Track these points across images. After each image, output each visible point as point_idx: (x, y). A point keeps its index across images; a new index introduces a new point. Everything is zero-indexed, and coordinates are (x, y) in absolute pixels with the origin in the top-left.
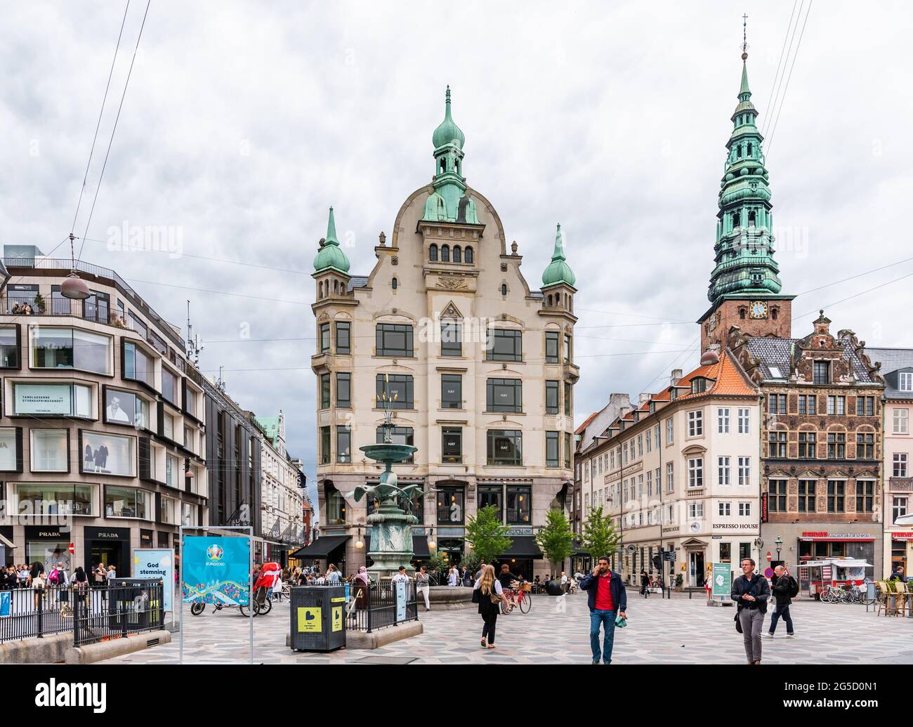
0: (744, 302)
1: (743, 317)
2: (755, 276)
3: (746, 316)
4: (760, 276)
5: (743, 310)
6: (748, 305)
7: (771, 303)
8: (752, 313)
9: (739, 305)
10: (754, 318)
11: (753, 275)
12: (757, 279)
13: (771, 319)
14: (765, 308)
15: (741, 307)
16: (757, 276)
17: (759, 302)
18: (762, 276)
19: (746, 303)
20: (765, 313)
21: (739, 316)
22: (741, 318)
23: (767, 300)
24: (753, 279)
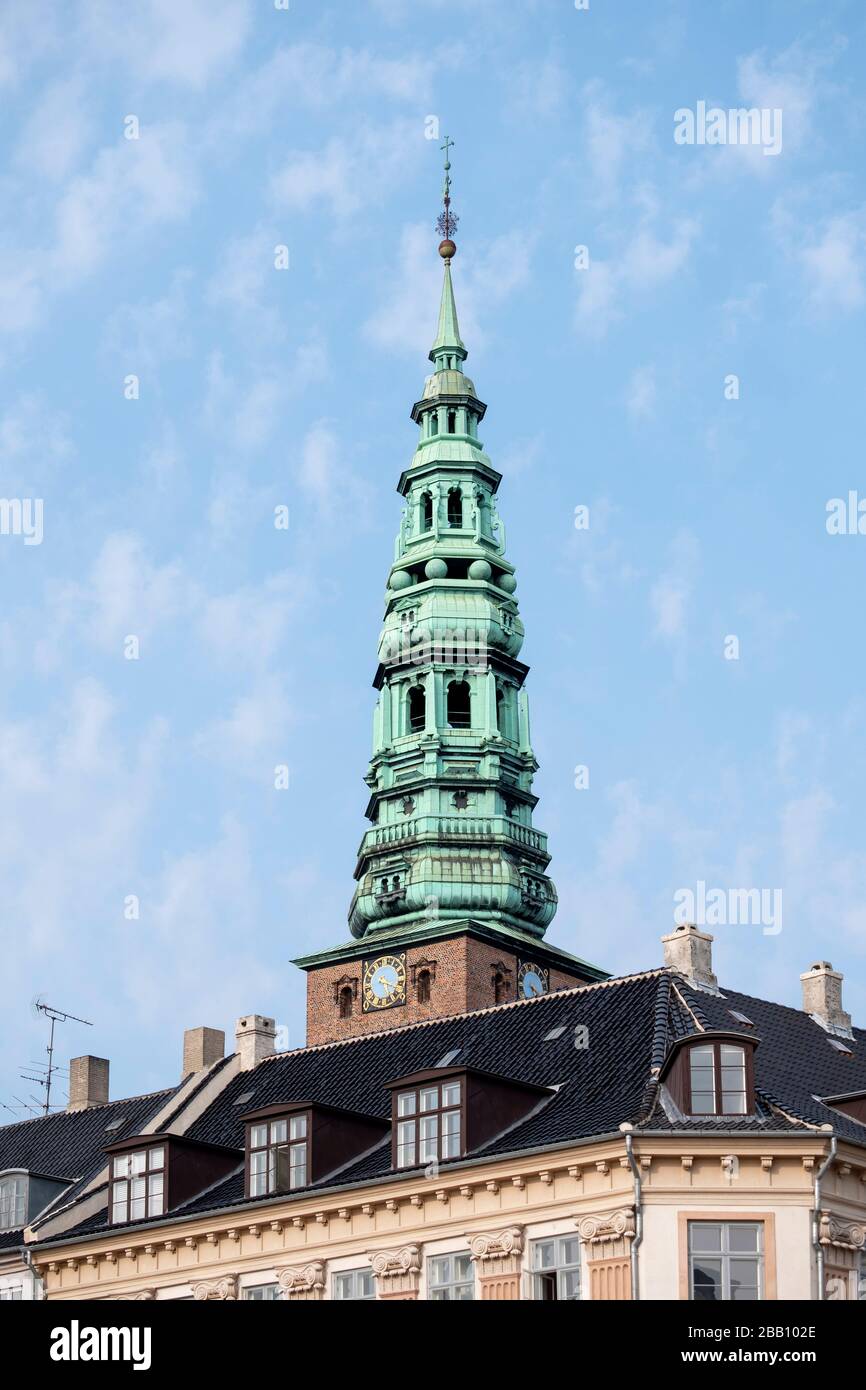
0: (349, 965)
1: (345, 1012)
2: (385, 882)
3: (355, 1006)
4: (396, 879)
5: (347, 991)
6: (358, 974)
7: (414, 955)
8: (368, 995)
9: (338, 978)
10: (374, 1010)
11: (379, 882)
12: (390, 889)
13: (415, 1003)
14: (400, 973)
15: (342, 981)
16: (390, 879)
17: (384, 959)
18: (402, 876)
19: (353, 969)
20: (400, 989)
21: (337, 1011)
22: (341, 1016)
23: (404, 948)
24: (379, 891)
